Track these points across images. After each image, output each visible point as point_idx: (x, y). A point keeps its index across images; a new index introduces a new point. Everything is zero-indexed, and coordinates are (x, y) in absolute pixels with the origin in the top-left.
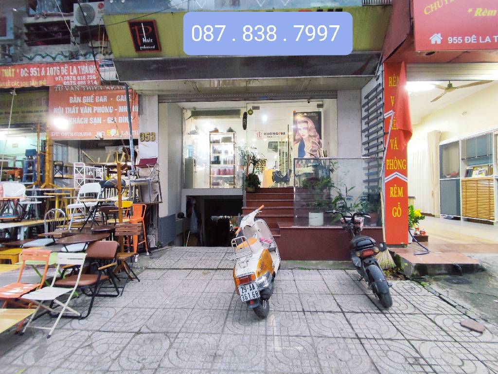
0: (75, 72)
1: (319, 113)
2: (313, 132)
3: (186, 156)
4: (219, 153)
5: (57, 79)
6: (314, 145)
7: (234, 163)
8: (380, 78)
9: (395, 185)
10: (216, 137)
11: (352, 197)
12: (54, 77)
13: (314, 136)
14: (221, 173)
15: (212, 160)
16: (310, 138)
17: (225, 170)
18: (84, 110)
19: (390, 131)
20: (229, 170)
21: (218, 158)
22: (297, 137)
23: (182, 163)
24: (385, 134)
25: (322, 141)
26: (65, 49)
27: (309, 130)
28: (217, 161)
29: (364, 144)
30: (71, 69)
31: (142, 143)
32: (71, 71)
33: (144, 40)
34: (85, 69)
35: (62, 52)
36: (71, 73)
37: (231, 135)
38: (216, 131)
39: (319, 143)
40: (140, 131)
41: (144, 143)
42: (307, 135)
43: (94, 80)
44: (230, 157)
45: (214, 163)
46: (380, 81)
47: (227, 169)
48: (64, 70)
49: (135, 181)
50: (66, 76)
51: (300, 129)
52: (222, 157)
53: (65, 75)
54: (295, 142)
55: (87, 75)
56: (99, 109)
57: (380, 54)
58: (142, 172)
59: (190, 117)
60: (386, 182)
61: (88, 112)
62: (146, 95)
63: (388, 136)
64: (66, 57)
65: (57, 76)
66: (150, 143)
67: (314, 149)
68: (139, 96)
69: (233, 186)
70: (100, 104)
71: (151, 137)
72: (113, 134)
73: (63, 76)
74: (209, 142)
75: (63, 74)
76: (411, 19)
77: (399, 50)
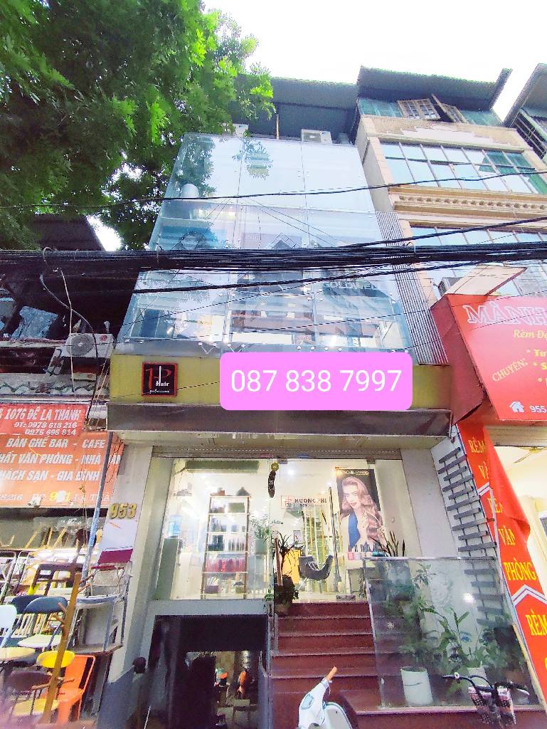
0: (49, 416)
1: (371, 471)
2: (367, 500)
3: (167, 534)
4: (223, 530)
5: (17, 425)
6: (370, 520)
7: (247, 550)
8: (457, 440)
9: (532, 611)
10: (219, 502)
11: (470, 635)
12: (13, 422)
13: (369, 506)
14: (224, 567)
15: (211, 542)
16: (364, 509)
17: (231, 562)
18: (25, 459)
19: (494, 517)
20: (238, 562)
21: (220, 538)
22: (344, 507)
23: (158, 549)
24: (490, 520)
25: (382, 513)
26: (35, 379)
27: (361, 496)
28: (217, 545)
29: (455, 529)
30: (43, 413)
31: (111, 521)
32: (42, 416)
33: (158, 383)
34: (64, 414)
35: (29, 383)
36: (42, 419)
37: (243, 500)
38: (222, 493)
39: (378, 516)
40: (114, 500)
41: (116, 521)
42: (358, 504)
43: (72, 429)
44: (240, 537)
45: (211, 548)
46: (457, 444)
47: (234, 559)
48: (32, 414)
49: (84, 601)
50: (34, 421)
51: (348, 494)
52: (228, 538)
53: (31, 420)
54: (343, 515)
55: (64, 422)
56: (50, 458)
57: (450, 413)
58: (100, 578)
59: (184, 469)
60: (515, 603)
61: (31, 462)
62: (135, 446)
63: (495, 523)
64: (33, 389)
65: (19, 420)
66: (125, 521)
67: (371, 526)
68: (125, 446)
69: (241, 596)
70: (54, 451)
71: (129, 510)
72: (60, 499)
73: (27, 422)
74: (208, 510)
75: (29, 418)
76: (481, 385)
77: (474, 413)
